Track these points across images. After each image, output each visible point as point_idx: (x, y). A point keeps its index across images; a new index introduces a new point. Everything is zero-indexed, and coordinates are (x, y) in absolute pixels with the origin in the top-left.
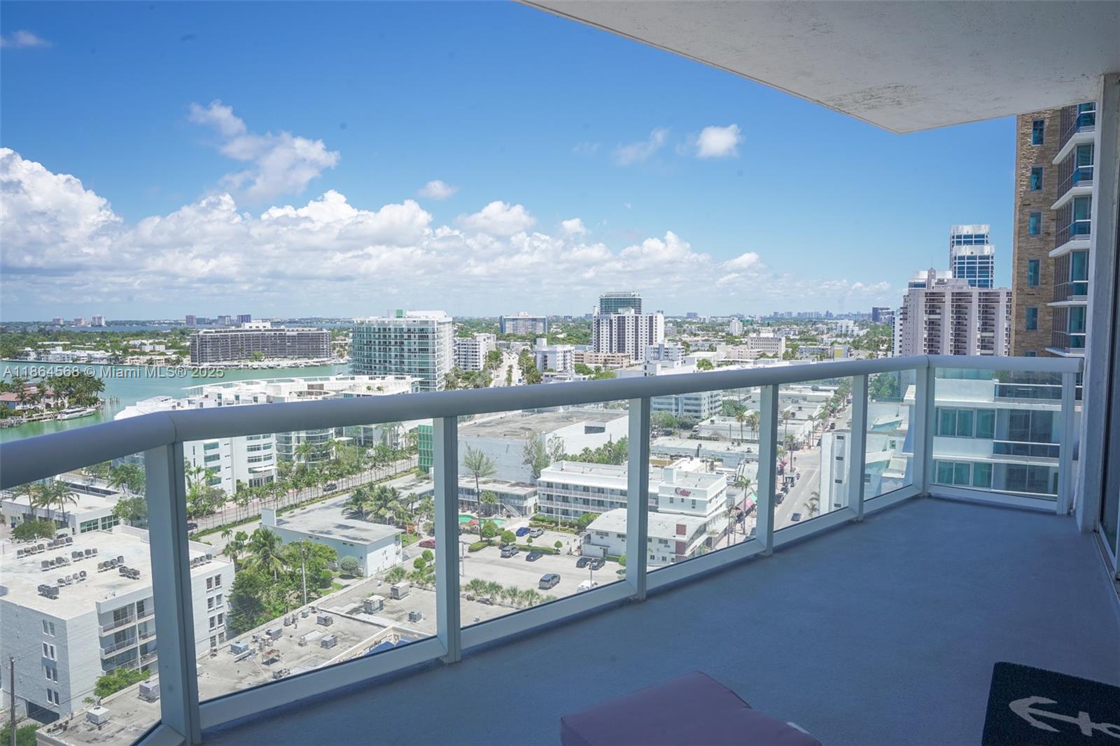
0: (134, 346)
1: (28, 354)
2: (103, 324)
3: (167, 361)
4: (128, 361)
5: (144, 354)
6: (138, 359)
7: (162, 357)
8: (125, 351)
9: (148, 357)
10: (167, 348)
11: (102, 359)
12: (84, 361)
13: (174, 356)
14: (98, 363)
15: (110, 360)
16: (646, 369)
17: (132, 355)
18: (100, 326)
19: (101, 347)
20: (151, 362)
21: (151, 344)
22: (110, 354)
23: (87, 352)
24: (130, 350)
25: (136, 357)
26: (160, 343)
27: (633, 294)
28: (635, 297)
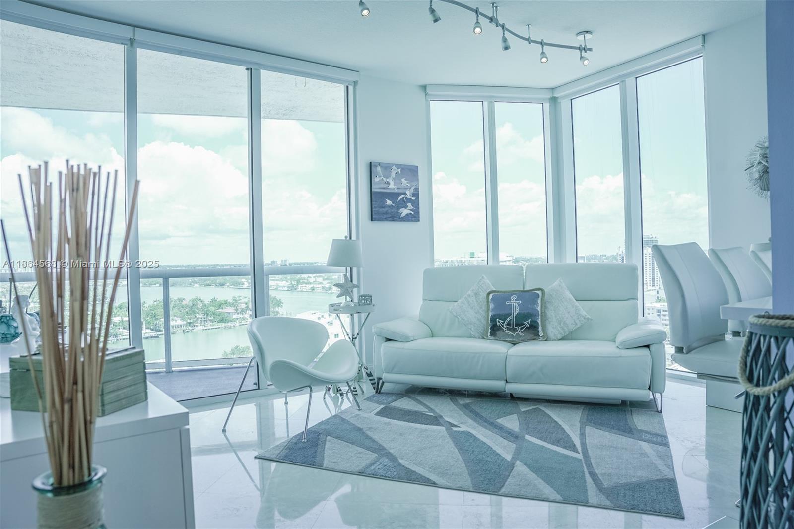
0: (304, 279)
1: (243, 284)
2: (288, 264)
3: (323, 288)
4: (299, 288)
5: (309, 283)
6: (305, 287)
7: (320, 286)
8: (298, 282)
9: (312, 286)
10: (324, 280)
11: (285, 287)
12: (274, 288)
13: (328, 285)
14: (282, 289)
15: (289, 287)
16: (658, 293)
17: (302, 284)
18: (286, 265)
19: (284, 279)
20: (313, 289)
21: (314, 277)
22: (289, 283)
23: (276, 282)
24: (301, 281)
25: (304, 285)
26: (320, 277)
27: (650, 236)
28: (653, 239)
